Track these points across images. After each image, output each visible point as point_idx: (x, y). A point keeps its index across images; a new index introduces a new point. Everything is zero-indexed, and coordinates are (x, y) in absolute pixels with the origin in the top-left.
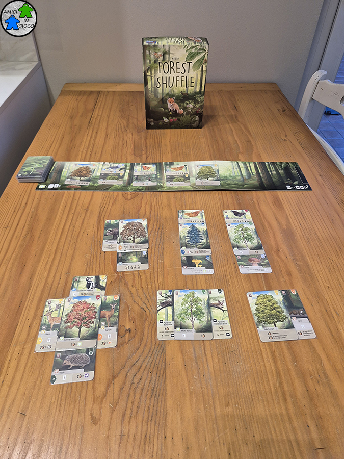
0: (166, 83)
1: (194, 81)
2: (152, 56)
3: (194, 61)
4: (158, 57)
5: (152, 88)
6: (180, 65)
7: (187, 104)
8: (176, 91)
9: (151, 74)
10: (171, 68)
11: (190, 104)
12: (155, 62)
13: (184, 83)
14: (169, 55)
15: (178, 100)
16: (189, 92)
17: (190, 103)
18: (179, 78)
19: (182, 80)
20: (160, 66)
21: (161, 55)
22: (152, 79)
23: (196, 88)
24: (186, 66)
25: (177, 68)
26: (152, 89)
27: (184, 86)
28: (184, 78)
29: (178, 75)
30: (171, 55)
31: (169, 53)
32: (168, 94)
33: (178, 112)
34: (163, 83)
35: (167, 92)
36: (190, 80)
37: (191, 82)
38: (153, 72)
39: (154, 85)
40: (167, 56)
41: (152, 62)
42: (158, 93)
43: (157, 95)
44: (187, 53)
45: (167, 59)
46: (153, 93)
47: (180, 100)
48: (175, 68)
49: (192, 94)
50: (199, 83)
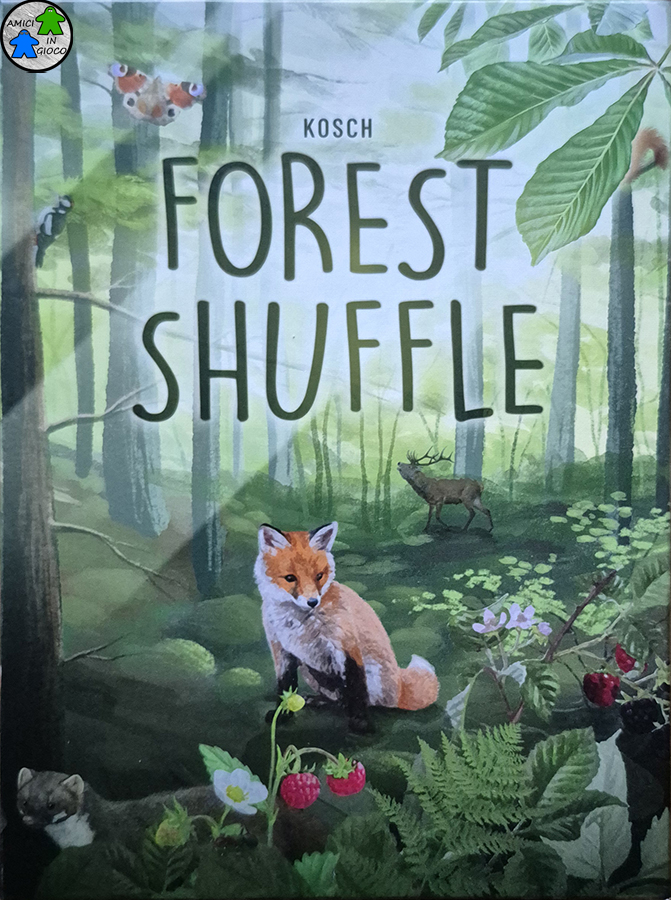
0: (240, 375)
1: (548, 352)
2: (95, 102)
3: (529, 151)
4: (159, 114)
5: (84, 425)
6: (382, 196)
7: (482, 596)
8: (349, 452)
9: (81, 275)
10: (293, 218)
11: (514, 604)
12: (125, 159)
13: (433, 369)
14: (271, 93)
15: (371, 557)
16: (492, 471)
17: (510, 587)
18: (380, 326)
19: (408, 344)
20: (171, 200)
21: (183, 96)
22: (83, 330)
23: (564, 424)
24: (451, 200)
25: (357, 223)
26: (84, 438)
27: (434, 405)
28: (432, 325)
29: (364, 287)
30: (289, 95)
31: (271, 76)
32: (260, 489)
33: (374, 686)
34: (206, 374)
35: (252, 464)
36: (494, 341)
37: (513, 365)
38: (100, 260)
39: (113, 391)
40: (249, 103)
41: (94, 158)
42: (151, 473)
43: (143, 503)
44: (459, 75)
45: (254, 135)
46: (95, 482)
47: (403, 551)
48: (332, 215)
49: (532, 488)
50: (596, 367)
